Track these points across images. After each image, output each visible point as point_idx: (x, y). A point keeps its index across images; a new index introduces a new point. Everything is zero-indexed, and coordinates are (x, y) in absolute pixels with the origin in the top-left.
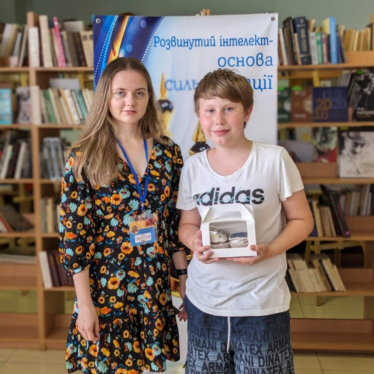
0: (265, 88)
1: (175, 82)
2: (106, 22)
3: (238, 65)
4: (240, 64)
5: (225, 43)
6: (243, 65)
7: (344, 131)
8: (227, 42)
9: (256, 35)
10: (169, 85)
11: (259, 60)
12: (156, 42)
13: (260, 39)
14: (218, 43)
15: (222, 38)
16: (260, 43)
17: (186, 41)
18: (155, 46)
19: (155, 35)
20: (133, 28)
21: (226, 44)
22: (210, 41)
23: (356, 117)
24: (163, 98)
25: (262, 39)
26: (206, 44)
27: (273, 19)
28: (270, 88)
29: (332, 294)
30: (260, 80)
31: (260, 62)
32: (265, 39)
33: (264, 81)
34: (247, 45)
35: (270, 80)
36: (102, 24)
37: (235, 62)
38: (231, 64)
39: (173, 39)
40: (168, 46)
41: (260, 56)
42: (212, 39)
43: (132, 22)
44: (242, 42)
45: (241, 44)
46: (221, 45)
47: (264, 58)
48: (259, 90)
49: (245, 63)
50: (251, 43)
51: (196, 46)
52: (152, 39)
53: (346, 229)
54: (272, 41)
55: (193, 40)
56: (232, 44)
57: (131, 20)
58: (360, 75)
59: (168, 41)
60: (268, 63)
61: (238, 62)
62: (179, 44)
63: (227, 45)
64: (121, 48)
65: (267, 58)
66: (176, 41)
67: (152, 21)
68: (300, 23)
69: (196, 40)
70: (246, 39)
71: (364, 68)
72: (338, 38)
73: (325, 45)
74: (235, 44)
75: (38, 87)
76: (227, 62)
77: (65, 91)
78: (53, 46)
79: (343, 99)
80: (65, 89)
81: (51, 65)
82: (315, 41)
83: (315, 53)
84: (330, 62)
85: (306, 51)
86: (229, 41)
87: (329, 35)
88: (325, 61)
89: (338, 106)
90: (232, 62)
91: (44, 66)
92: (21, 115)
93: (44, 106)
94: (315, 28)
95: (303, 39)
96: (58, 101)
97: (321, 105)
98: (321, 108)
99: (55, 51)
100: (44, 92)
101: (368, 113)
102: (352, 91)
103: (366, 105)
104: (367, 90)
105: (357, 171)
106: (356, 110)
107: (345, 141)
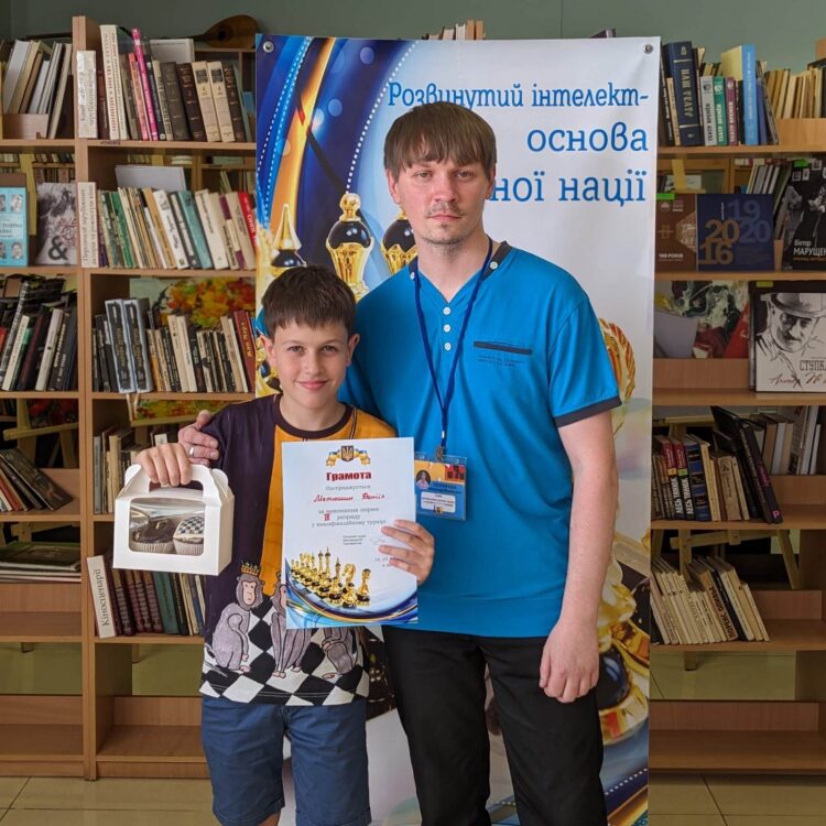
0: (629, 198)
2: (286, 49)
3: (571, 149)
4: (577, 145)
5: (543, 99)
6: (583, 148)
8: (548, 98)
9: (611, 84)
11: (617, 137)
12: (392, 95)
13: (620, 93)
14: (528, 99)
15: (537, 89)
16: (621, 102)
17: (459, 94)
18: (391, 104)
19: (391, 80)
20: (344, 63)
21: (545, 101)
22: (510, 94)
23: (790, 260)
25: (624, 92)
26: (503, 102)
27: (649, 49)
28: (641, 198)
29: (741, 646)
30: (618, 181)
31: (619, 142)
32: (631, 92)
33: (627, 183)
34: (593, 104)
35: (641, 181)
36: (275, 54)
37: (565, 141)
38: (557, 146)
39: (431, 89)
41: (619, 129)
42: (516, 90)
43: (342, 52)
44: (582, 97)
45: (578, 101)
46: (535, 104)
47: (628, 134)
48: (617, 202)
49: (587, 145)
50: (601, 101)
51: (480, 104)
52: (385, 92)
53: (774, 506)
54: (646, 97)
55: (474, 92)
56: (558, 102)
57: (340, 45)
58: (801, 169)
59: (420, 94)
60: (638, 144)
61: (572, 140)
63: (548, 104)
64: (316, 107)
65: (634, 134)
66: (437, 93)
67: (386, 50)
68: (679, 57)
69: (481, 92)
70: (589, 93)
71: (809, 154)
72: (760, 90)
73: (731, 104)
74: (565, 102)
75: (93, 184)
76: (547, 141)
77: (155, 194)
78: (130, 93)
79: (763, 222)
80: (154, 190)
81: (124, 136)
82: (712, 95)
83: (709, 122)
84: (743, 142)
85: (691, 115)
86: (552, 95)
87: (741, 83)
88: (733, 138)
89: (753, 235)
90: (559, 141)
91: (108, 137)
92: (49, 245)
93: (106, 226)
94: (703, 65)
95: (687, 89)
96: (138, 216)
97: (716, 233)
98: (716, 240)
99: (134, 105)
100: (107, 196)
101: (819, 252)
102: (781, 203)
103: (814, 235)
104: (817, 202)
105: (795, 377)
106: (792, 246)
107: (769, 312)
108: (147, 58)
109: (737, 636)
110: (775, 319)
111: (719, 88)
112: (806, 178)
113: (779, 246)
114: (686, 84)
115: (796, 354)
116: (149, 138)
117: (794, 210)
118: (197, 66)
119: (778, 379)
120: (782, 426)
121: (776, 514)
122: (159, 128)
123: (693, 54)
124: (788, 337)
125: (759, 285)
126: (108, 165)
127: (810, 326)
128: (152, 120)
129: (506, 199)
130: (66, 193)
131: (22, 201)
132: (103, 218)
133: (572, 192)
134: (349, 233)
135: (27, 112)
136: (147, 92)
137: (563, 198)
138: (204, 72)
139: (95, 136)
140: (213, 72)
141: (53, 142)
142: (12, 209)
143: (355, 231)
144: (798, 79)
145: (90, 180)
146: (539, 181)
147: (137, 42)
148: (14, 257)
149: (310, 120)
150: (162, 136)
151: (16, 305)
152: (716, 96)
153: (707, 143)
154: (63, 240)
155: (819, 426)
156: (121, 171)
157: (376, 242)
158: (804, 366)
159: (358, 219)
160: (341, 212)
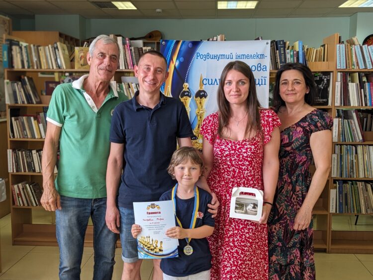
0: (262, 84)
1: (208, 80)
2: (169, 43)
5: (238, 57)
8: (240, 57)
9: (257, 53)
10: (205, 82)
11: (259, 67)
12: (197, 56)
13: (259, 55)
14: (234, 57)
15: (237, 54)
16: (260, 58)
17: (215, 56)
18: (197, 59)
19: (197, 52)
20: (184, 47)
22: (229, 56)
24: (201, 90)
26: (228, 58)
27: (267, 43)
28: (265, 84)
30: (259, 79)
31: (259, 69)
32: (262, 55)
33: (261, 80)
34: (252, 58)
35: (265, 79)
36: (165, 45)
39: (208, 55)
40: (205, 59)
41: (259, 65)
42: (231, 55)
43: (183, 44)
44: (249, 57)
47: (262, 67)
48: (258, 85)
50: (254, 58)
51: (221, 58)
52: (195, 55)
54: (267, 56)
55: (220, 55)
57: (183, 42)
58: (317, 76)
59: (205, 56)
60: (264, 69)
62: (212, 58)
64: (177, 59)
66: (210, 56)
67: (196, 44)
68: (280, 44)
70: (251, 55)
71: (319, 72)
72: (304, 54)
73: (295, 58)
74: (244, 58)
75: (116, 82)
77: (133, 84)
78: (126, 56)
81: (124, 68)
82: (290, 55)
85: (284, 61)
87: (298, 52)
91: (119, 69)
94: (289, 47)
95: (282, 54)
96: (128, 90)
99: (126, 59)
100: (119, 85)
101: (321, 100)
103: (320, 95)
104: (321, 86)
108: (130, 46)
111: (292, 53)
112: (318, 79)
114: (282, 52)
116: (131, 69)
118: (144, 48)
123: (285, 44)
128: (132, 64)
136: (130, 55)
138: (146, 50)
143: (187, 93)
144: (317, 50)
145: (115, 80)
147: (128, 42)
149: (175, 63)
156: (123, 78)
157: (193, 96)
159: (188, 90)
160: (183, 88)
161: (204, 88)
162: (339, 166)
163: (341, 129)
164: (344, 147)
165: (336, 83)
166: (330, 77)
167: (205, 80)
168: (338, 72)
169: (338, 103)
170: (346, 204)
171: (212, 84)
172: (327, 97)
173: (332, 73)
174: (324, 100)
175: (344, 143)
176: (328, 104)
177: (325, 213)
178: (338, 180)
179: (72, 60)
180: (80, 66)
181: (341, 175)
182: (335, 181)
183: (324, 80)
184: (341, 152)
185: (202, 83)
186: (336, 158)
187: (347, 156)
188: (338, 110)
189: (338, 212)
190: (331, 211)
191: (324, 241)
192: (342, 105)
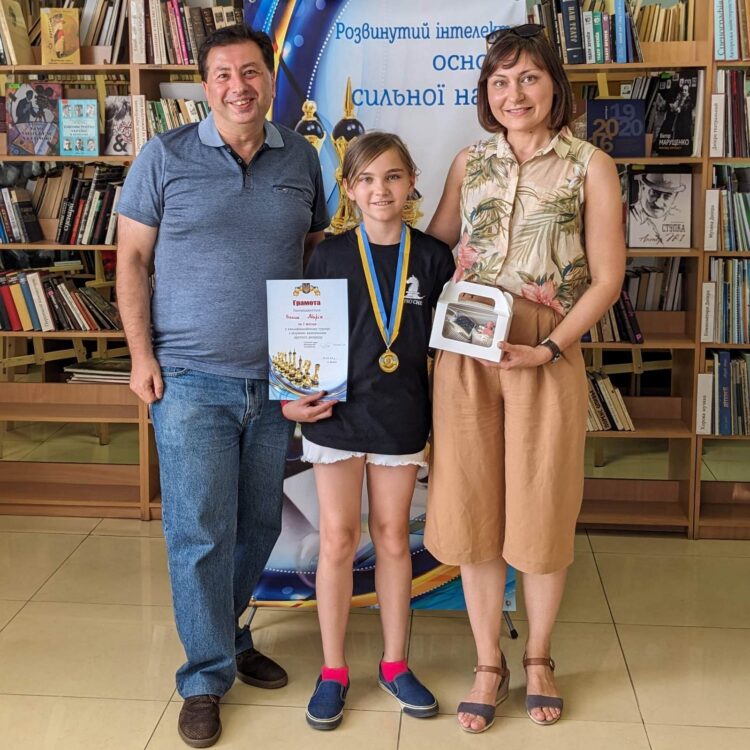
1: (367, 91)
2: (265, 1)
3: (463, 68)
4: (467, 66)
5: (443, 34)
6: (471, 68)
7: (638, 172)
8: (447, 32)
9: (491, 22)
10: (358, 98)
12: (338, 32)
14: (433, 33)
15: (439, 26)
17: (384, 30)
18: (338, 38)
19: (337, 21)
20: (305, 10)
21: (445, 35)
22: (421, 30)
23: (658, 150)
24: (348, 118)
26: (416, 35)
29: (613, 434)
34: (478, 37)
36: (257, 4)
37: (459, 63)
38: (454, 66)
40: (357, 39)
42: (425, 27)
43: (303, 2)
44: (471, 32)
45: (468, 35)
46: (438, 37)
49: (474, 66)
50: (484, 35)
51: (399, 37)
52: (333, 27)
53: (637, 330)
55: (395, 28)
56: (455, 35)
58: (665, 80)
59: (358, 31)
61: (464, 62)
62: (375, 35)
63: (448, 37)
64: (286, 40)
66: (370, 30)
69: (400, 29)
70: (476, 29)
71: (671, 69)
72: (628, 22)
73: (606, 32)
74: (459, 35)
75: (143, 97)
76: (447, 63)
77: (187, 103)
78: (169, 30)
79: (637, 121)
80: (186, 100)
81: (165, 61)
82: (591, 25)
83: (590, 45)
84: (615, 60)
85: (576, 41)
86: (450, 30)
87: (613, 16)
88: (607, 58)
89: (629, 131)
90: (455, 63)
91: (153, 63)
92: (113, 141)
93: (152, 127)
95: (572, 22)
96: (175, 119)
97: (601, 128)
98: (600, 134)
99: (171, 39)
100: (153, 105)
101: (676, 143)
102: (652, 106)
103: (673, 129)
104: (675, 104)
105: (658, 236)
106: (659, 138)
107: (640, 188)
108: (180, 5)
109: (610, 427)
110: (645, 193)
111: (597, 20)
112: (669, 87)
113: (649, 138)
114: (572, 18)
115: (660, 220)
116: (183, 64)
117: (661, 112)
118: (216, 10)
119: (646, 239)
120: (653, 275)
121: (638, 337)
122: (189, 55)
124: (654, 207)
125: (634, 168)
126: (154, 83)
127: (671, 198)
128: (184, 50)
129: (418, 104)
130: (125, 103)
131: (95, 109)
132: (150, 121)
133: (464, 99)
134: (309, 129)
135: (97, 44)
136: (180, 30)
137: (458, 103)
138: (221, 14)
139: (144, 61)
140: (227, 14)
141: (115, 66)
142: (87, 115)
143: (313, 127)
144: (666, 11)
145: (141, 93)
146: (441, 91)
148: (89, 150)
149: (282, 49)
150: (192, 61)
151: (90, 184)
152: (594, 26)
153: (588, 61)
154: (123, 137)
155: (680, 275)
156: (164, 87)
157: (328, 136)
158: (665, 228)
159: (315, 119)
160: (303, 114)
161: (355, 114)
162: (721, 313)
163: (726, 218)
164: (734, 265)
165: (713, 96)
166: (697, 83)
167: (358, 93)
168: (719, 68)
169: (717, 150)
170: (740, 412)
171: (375, 103)
172: (690, 135)
173: (702, 72)
174: (683, 142)
175: (734, 253)
176: (691, 153)
177: (684, 435)
178: (717, 350)
179: (36, 43)
180: (55, 57)
181: (727, 337)
182: (710, 353)
183: (682, 89)
184: (726, 278)
185: (351, 101)
186: (713, 293)
187: (741, 288)
188: (719, 169)
189: (717, 433)
190: (699, 431)
191: (682, 506)
192: (730, 155)
